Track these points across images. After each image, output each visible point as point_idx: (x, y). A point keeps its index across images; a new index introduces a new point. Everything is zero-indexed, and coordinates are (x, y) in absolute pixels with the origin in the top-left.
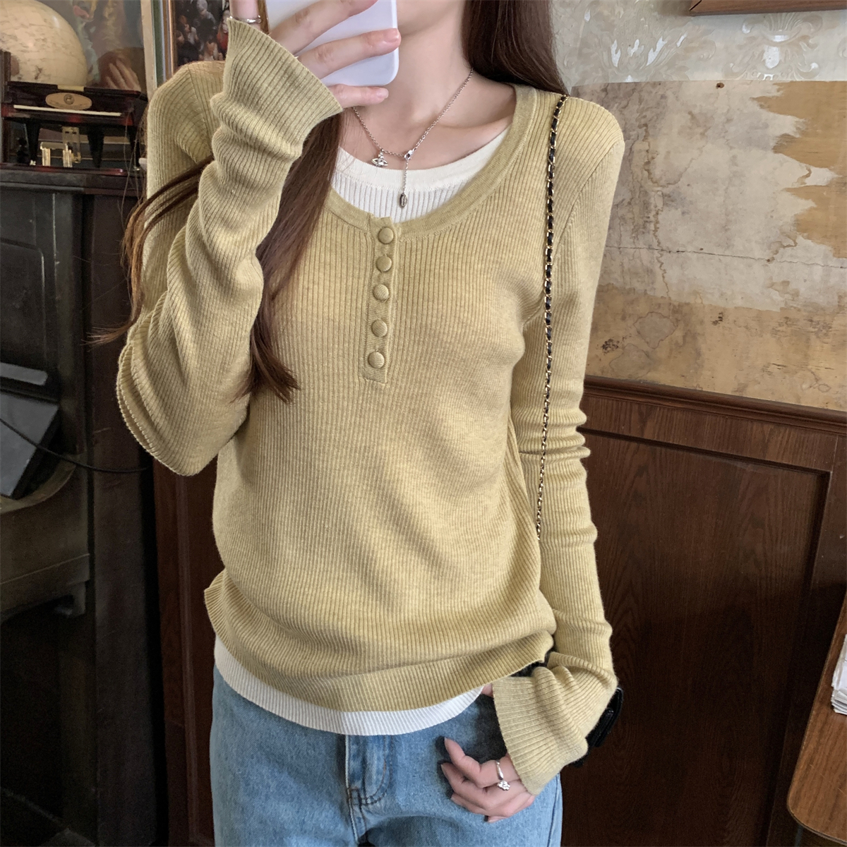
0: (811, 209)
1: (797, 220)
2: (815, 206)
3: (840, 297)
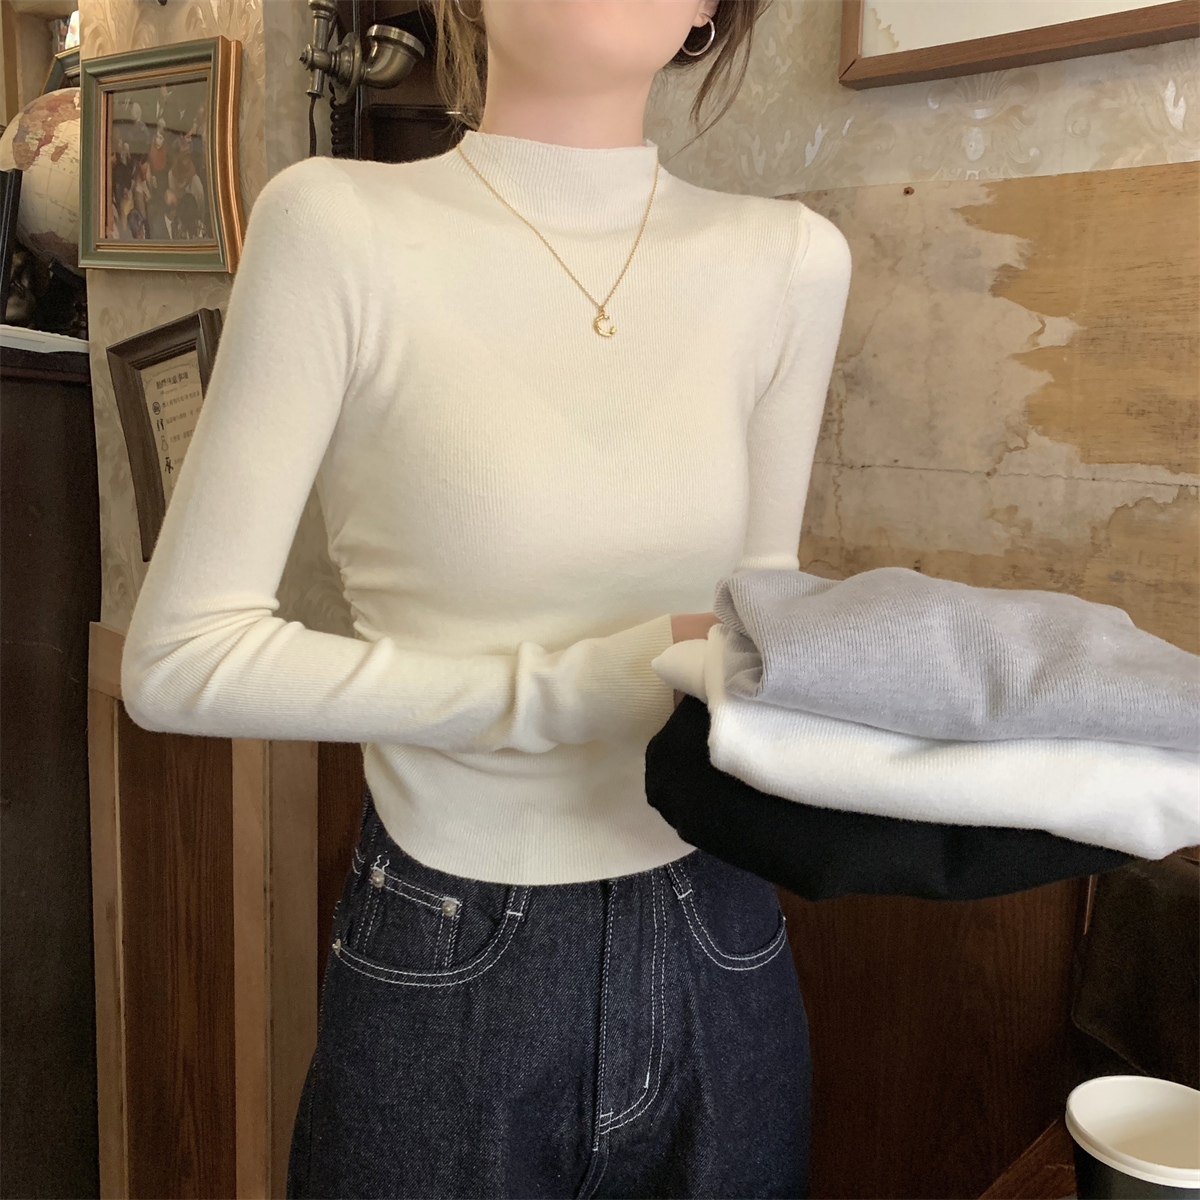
0: (1048, 385)
1: (1029, 405)
2: (1053, 380)
3: (1094, 529)
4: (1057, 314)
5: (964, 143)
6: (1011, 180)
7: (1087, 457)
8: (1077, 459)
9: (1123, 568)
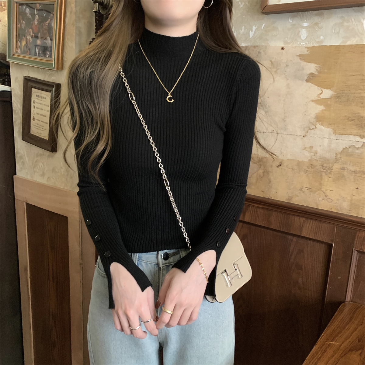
0: (323, 110)
1: (317, 116)
2: (325, 109)
3: (336, 154)
4: (327, 89)
5: (300, 34)
6: (315, 46)
7: (335, 132)
8: (332, 133)
9: (345, 166)
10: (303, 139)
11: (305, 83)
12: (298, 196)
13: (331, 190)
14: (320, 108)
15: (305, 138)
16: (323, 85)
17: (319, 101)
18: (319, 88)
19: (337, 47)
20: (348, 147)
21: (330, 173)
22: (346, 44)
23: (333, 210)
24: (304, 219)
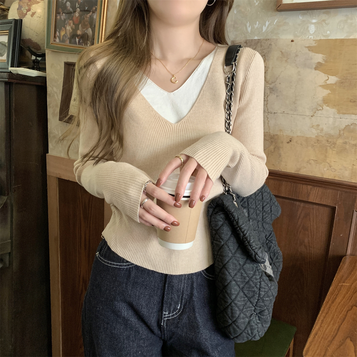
0: (329, 94)
1: (323, 99)
2: (330, 92)
3: (340, 131)
4: (333, 75)
5: (309, 29)
6: (322, 39)
7: (339, 112)
8: (336, 113)
9: (347, 141)
10: (311, 118)
11: (314, 71)
12: (306, 168)
13: (335, 161)
14: (326, 92)
15: (313, 118)
16: (329, 72)
17: (325, 86)
18: (326, 75)
19: (342, 41)
20: (350, 125)
21: (334, 147)
22: (350, 38)
23: (337, 178)
24: (311, 187)
